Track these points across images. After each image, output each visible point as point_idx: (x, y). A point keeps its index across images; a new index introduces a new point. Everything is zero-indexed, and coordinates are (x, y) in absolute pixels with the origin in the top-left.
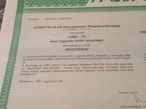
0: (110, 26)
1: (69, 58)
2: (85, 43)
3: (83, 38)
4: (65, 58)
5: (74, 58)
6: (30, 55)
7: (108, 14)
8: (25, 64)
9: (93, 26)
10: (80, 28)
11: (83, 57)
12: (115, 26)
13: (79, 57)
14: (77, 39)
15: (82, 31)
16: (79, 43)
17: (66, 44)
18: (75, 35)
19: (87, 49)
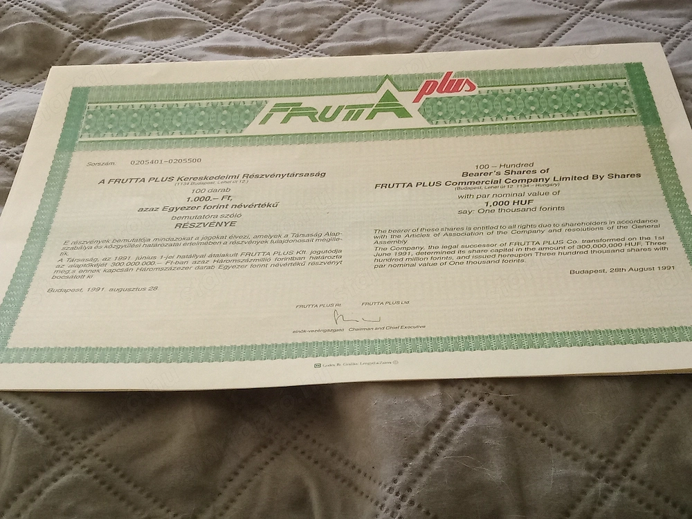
0: (301, 175)
1: (183, 242)
2: (229, 211)
3: (225, 202)
4: (173, 242)
5: (196, 241)
6: (81, 239)
7: (299, 149)
8: (65, 258)
9: (257, 176)
10: (220, 180)
11: (217, 241)
12: (312, 175)
13: (209, 241)
14: (209, 203)
15: (225, 186)
16: (214, 212)
17: (180, 213)
18: (205, 194)
19: (232, 224)
